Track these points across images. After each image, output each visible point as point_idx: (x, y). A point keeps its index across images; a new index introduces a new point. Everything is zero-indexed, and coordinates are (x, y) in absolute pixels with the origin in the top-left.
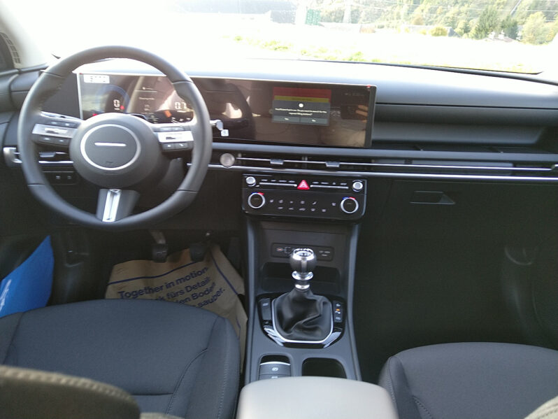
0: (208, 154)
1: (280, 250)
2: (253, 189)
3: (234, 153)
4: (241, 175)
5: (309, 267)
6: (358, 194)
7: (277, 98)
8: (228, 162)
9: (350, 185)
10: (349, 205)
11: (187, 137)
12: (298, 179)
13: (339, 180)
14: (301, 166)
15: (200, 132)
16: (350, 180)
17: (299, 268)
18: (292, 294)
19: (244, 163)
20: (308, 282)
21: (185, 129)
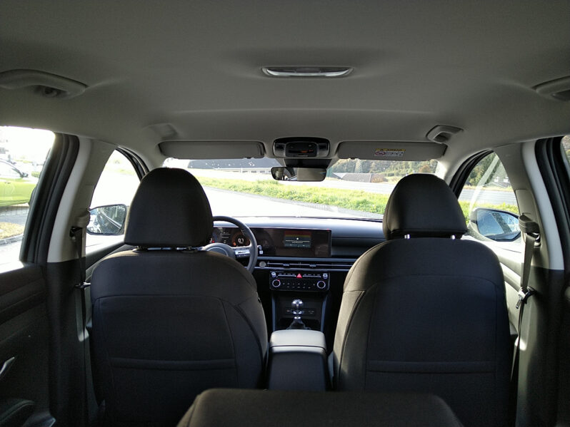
0: (255, 261)
1: (288, 311)
2: (275, 278)
3: (266, 261)
4: (269, 272)
5: (300, 308)
6: (326, 281)
7: (286, 236)
8: (263, 266)
9: (322, 275)
10: (321, 285)
11: (248, 252)
12: (297, 273)
13: (316, 273)
14: (298, 267)
15: (253, 250)
16: (322, 273)
17: (295, 308)
18: (294, 322)
19: (270, 266)
20: (300, 315)
21: (247, 249)
